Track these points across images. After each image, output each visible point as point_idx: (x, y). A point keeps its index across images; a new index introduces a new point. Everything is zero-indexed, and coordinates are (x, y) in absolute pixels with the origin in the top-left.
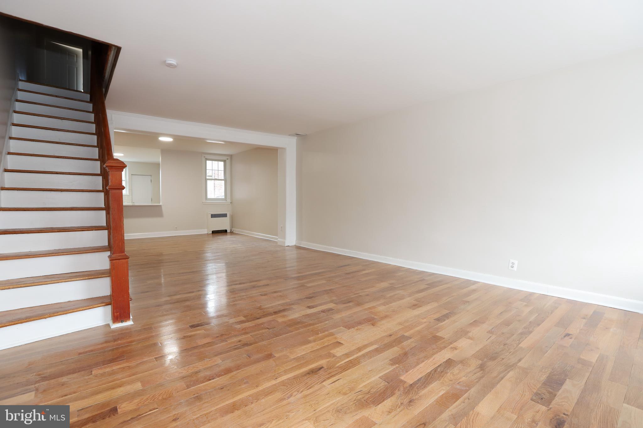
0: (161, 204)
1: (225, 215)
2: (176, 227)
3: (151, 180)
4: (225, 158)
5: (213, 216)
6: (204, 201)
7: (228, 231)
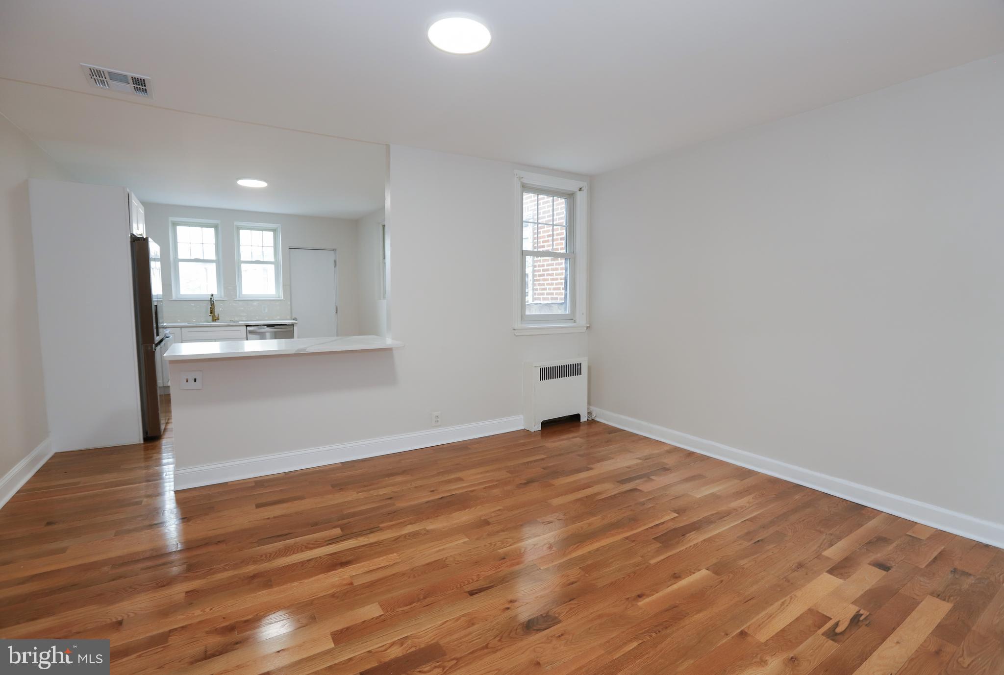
0: (388, 341)
1: (574, 370)
2: (437, 417)
3: (335, 262)
4: (571, 185)
5: (547, 373)
6: (518, 325)
7: (584, 419)
